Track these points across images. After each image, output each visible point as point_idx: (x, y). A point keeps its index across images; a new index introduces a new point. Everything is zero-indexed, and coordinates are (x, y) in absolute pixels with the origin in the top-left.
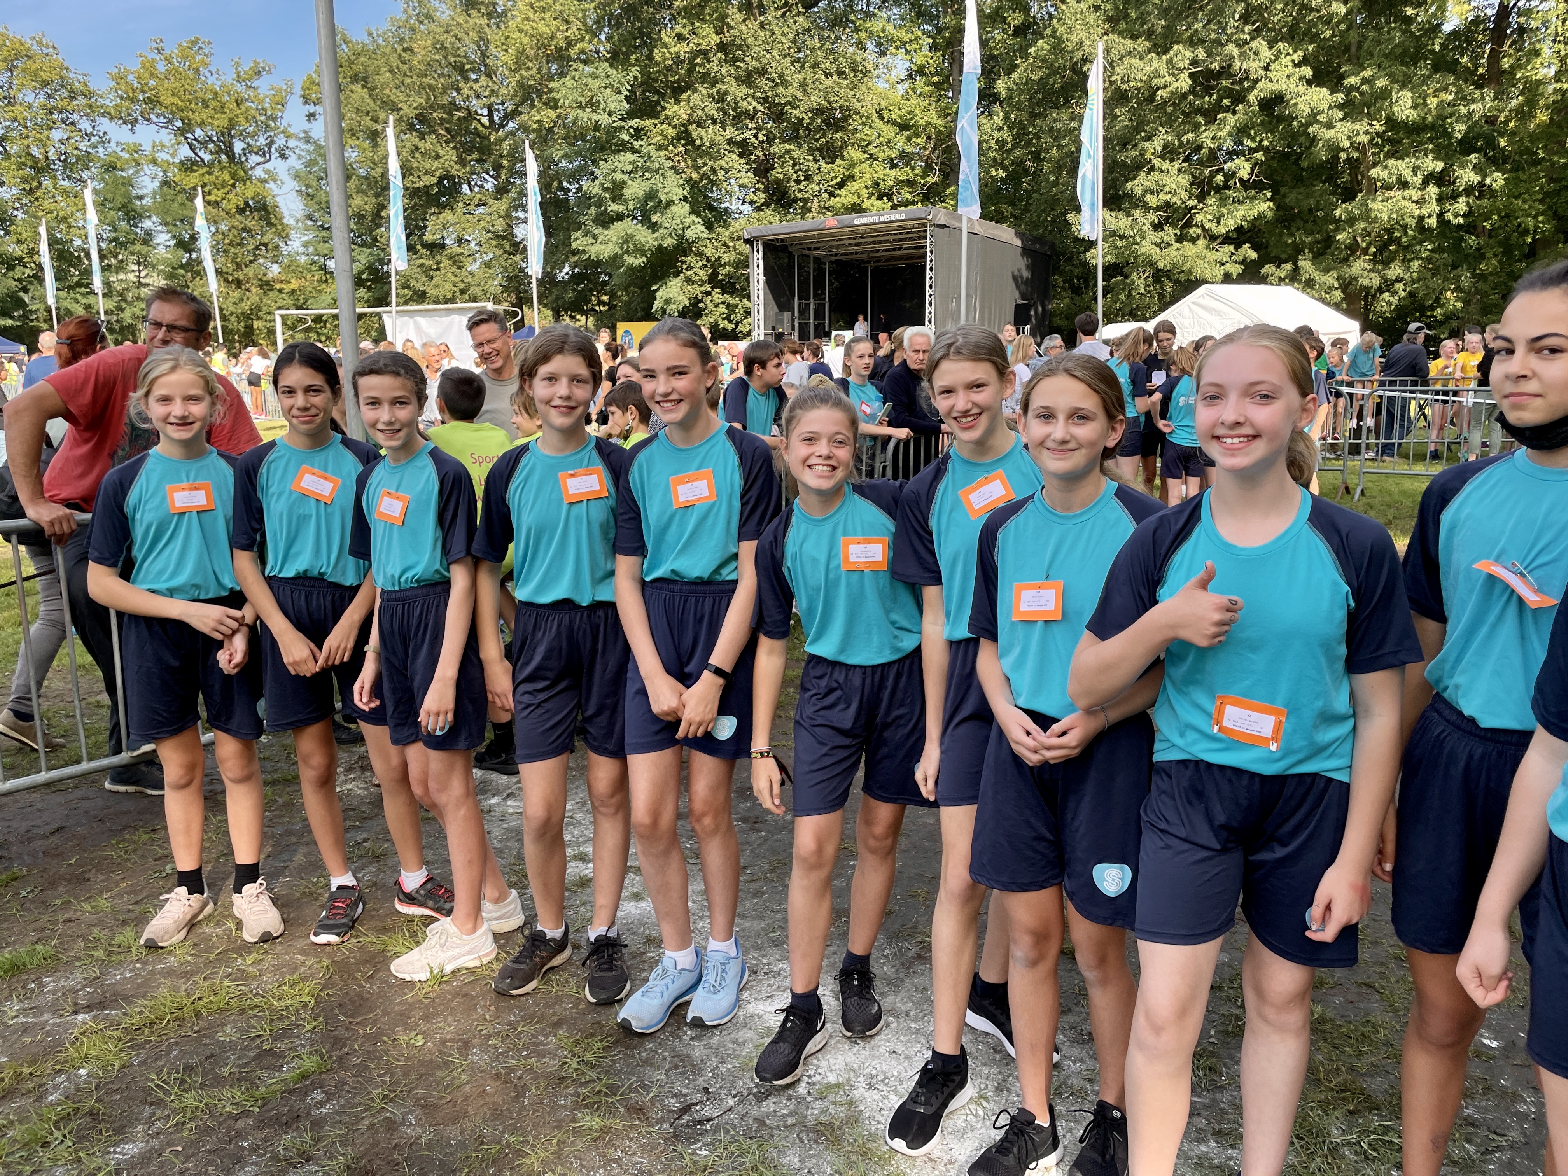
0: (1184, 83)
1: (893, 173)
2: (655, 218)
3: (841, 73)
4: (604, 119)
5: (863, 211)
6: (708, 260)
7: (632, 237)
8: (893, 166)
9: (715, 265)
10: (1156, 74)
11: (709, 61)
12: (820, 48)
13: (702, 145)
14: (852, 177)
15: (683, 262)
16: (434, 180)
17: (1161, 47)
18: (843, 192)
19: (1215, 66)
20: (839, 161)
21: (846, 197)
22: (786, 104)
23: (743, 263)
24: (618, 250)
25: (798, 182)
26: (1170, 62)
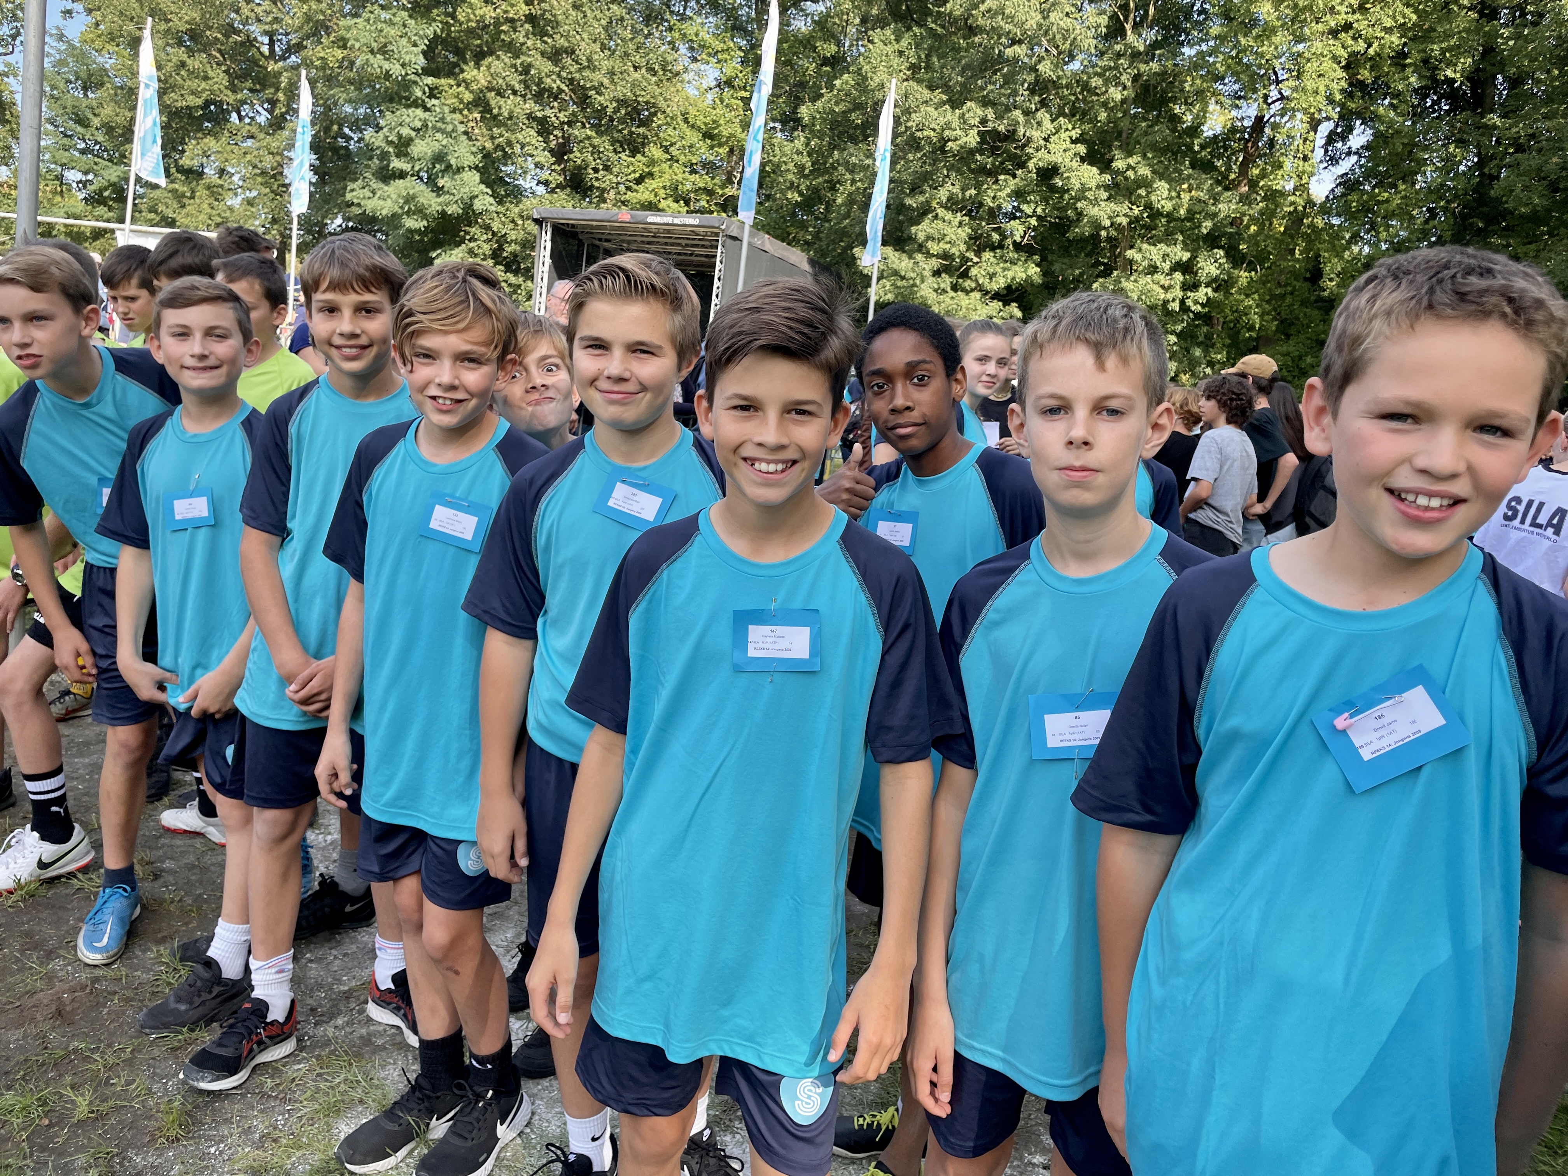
0: (972, 139)
1: (692, 177)
2: (441, 183)
3: (651, 70)
4: (396, 70)
5: (660, 210)
6: (494, 234)
7: (413, 197)
8: (693, 172)
9: (502, 240)
10: (948, 126)
11: (515, 31)
12: (632, 39)
13: (500, 114)
14: (651, 175)
15: (467, 233)
16: (200, 102)
17: (955, 103)
18: (641, 188)
19: (1002, 128)
20: (639, 156)
21: (643, 194)
22: (590, 89)
23: (529, 244)
24: (397, 209)
25: (596, 170)
26: (962, 116)
